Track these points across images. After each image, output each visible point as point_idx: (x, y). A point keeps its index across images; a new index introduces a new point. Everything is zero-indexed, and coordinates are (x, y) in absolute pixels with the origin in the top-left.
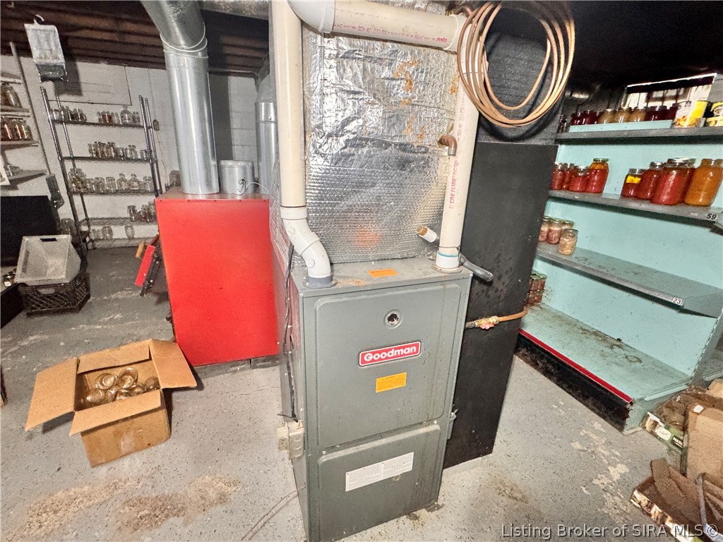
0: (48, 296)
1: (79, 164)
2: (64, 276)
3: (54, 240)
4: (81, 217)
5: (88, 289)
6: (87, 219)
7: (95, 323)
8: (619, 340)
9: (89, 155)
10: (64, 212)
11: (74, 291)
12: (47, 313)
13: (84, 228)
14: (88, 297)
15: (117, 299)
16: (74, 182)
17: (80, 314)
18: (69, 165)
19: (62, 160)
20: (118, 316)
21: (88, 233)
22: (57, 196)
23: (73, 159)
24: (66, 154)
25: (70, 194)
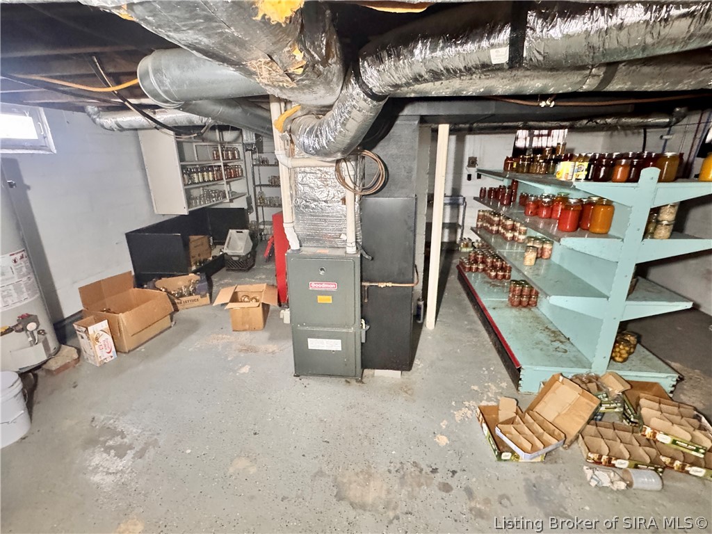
0: (236, 261)
1: (263, 188)
2: (242, 251)
3: (242, 232)
4: (261, 220)
5: (254, 261)
6: (264, 221)
7: (253, 278)
8: (569, 339)
9: (268, 183)
10: (252, 217)
11: (246, 260)
12: (233, 270)
13: (262, 227)
14: (253, 265)
15: (266, 269)
16: (259, 199)
17: (249, 273)
18: (258, 189)
19: (255, 186)
20: (264, 277)
21: (263, 230)
22: (250, 207)
23: (261, 185)
24: (257, 183)
25: (257, 206)
